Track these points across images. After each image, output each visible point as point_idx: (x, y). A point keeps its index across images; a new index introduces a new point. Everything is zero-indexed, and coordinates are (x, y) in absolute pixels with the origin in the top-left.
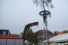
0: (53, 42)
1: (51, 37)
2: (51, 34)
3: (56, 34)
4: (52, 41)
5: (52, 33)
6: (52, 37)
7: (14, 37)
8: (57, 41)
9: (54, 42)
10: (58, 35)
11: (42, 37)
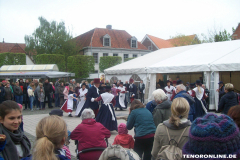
0: (144, 71)
3: (149, 45)
5: (135, 41)
11: (100, 55)
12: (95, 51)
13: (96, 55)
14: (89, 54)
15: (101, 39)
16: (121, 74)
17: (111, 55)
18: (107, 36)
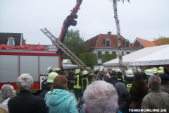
0: (130, 65)
1: (125, 53)
2: (127, 46)
3: (138, 45)
4: (128, 63)
5: (128, 43)
6: (128, 53)
7: (37, 50)
8: (140, 62)
9: (133, 65)
10: (142, 47)
11: (103, 53)
12: (99, 50)
13: (100, 53)
14: (95, 52)
15: (104, 42)
16: (114, 67)
17: (111, 53)
18: (108, 40)
